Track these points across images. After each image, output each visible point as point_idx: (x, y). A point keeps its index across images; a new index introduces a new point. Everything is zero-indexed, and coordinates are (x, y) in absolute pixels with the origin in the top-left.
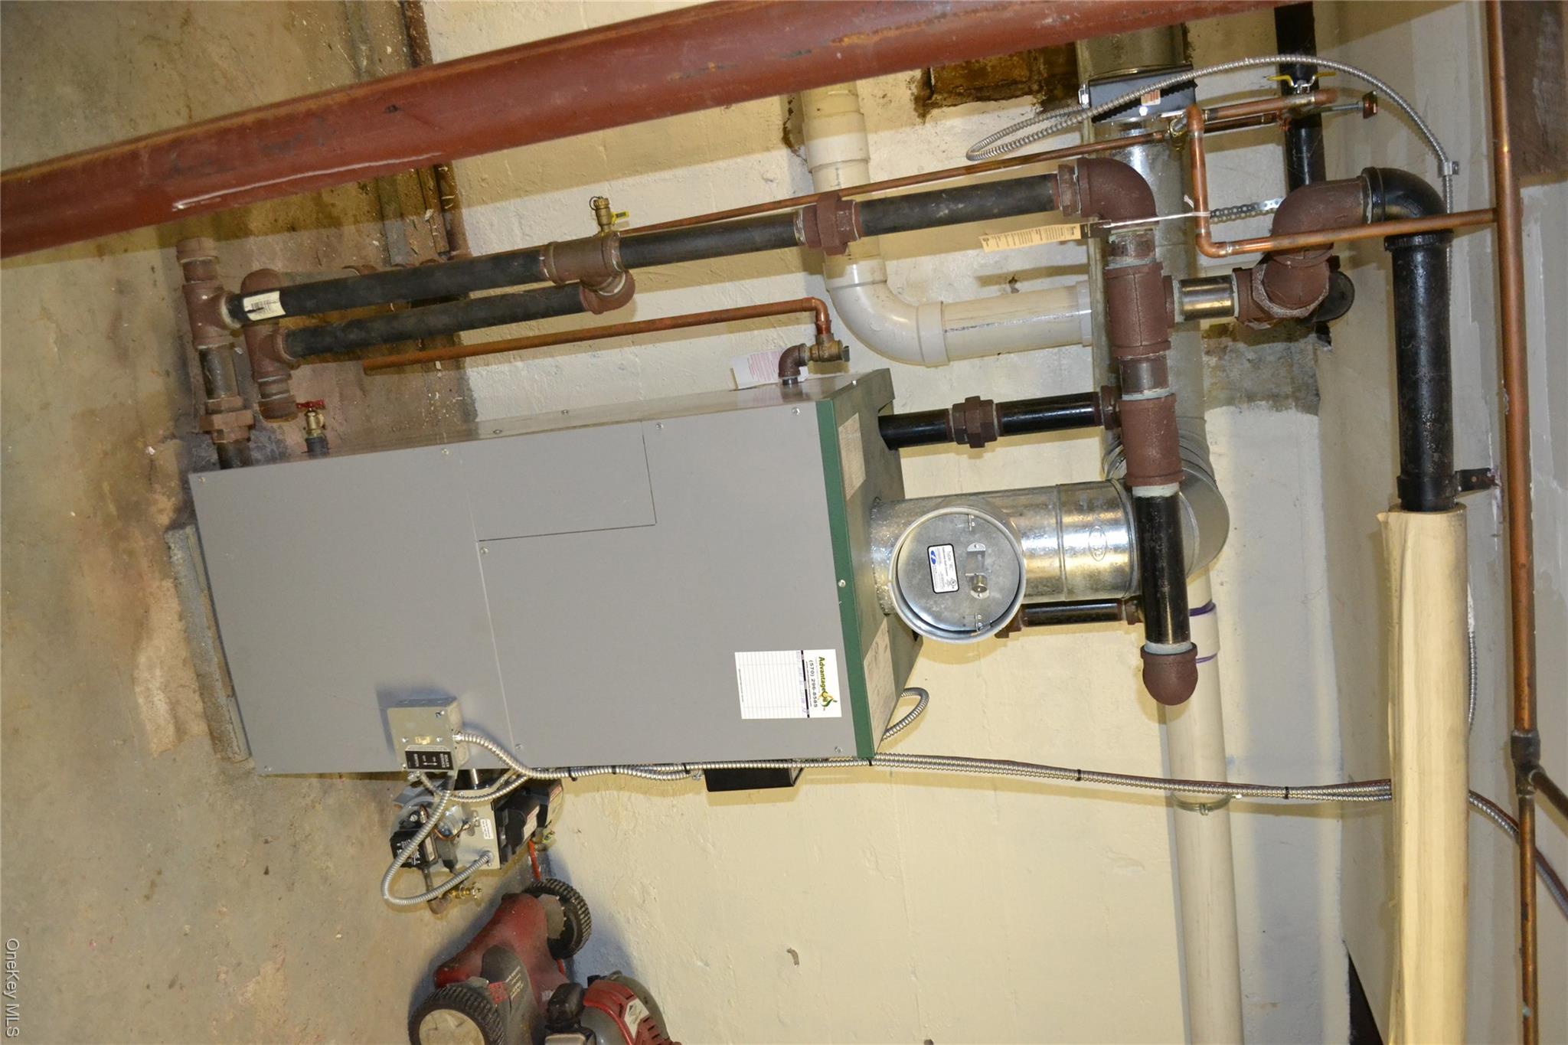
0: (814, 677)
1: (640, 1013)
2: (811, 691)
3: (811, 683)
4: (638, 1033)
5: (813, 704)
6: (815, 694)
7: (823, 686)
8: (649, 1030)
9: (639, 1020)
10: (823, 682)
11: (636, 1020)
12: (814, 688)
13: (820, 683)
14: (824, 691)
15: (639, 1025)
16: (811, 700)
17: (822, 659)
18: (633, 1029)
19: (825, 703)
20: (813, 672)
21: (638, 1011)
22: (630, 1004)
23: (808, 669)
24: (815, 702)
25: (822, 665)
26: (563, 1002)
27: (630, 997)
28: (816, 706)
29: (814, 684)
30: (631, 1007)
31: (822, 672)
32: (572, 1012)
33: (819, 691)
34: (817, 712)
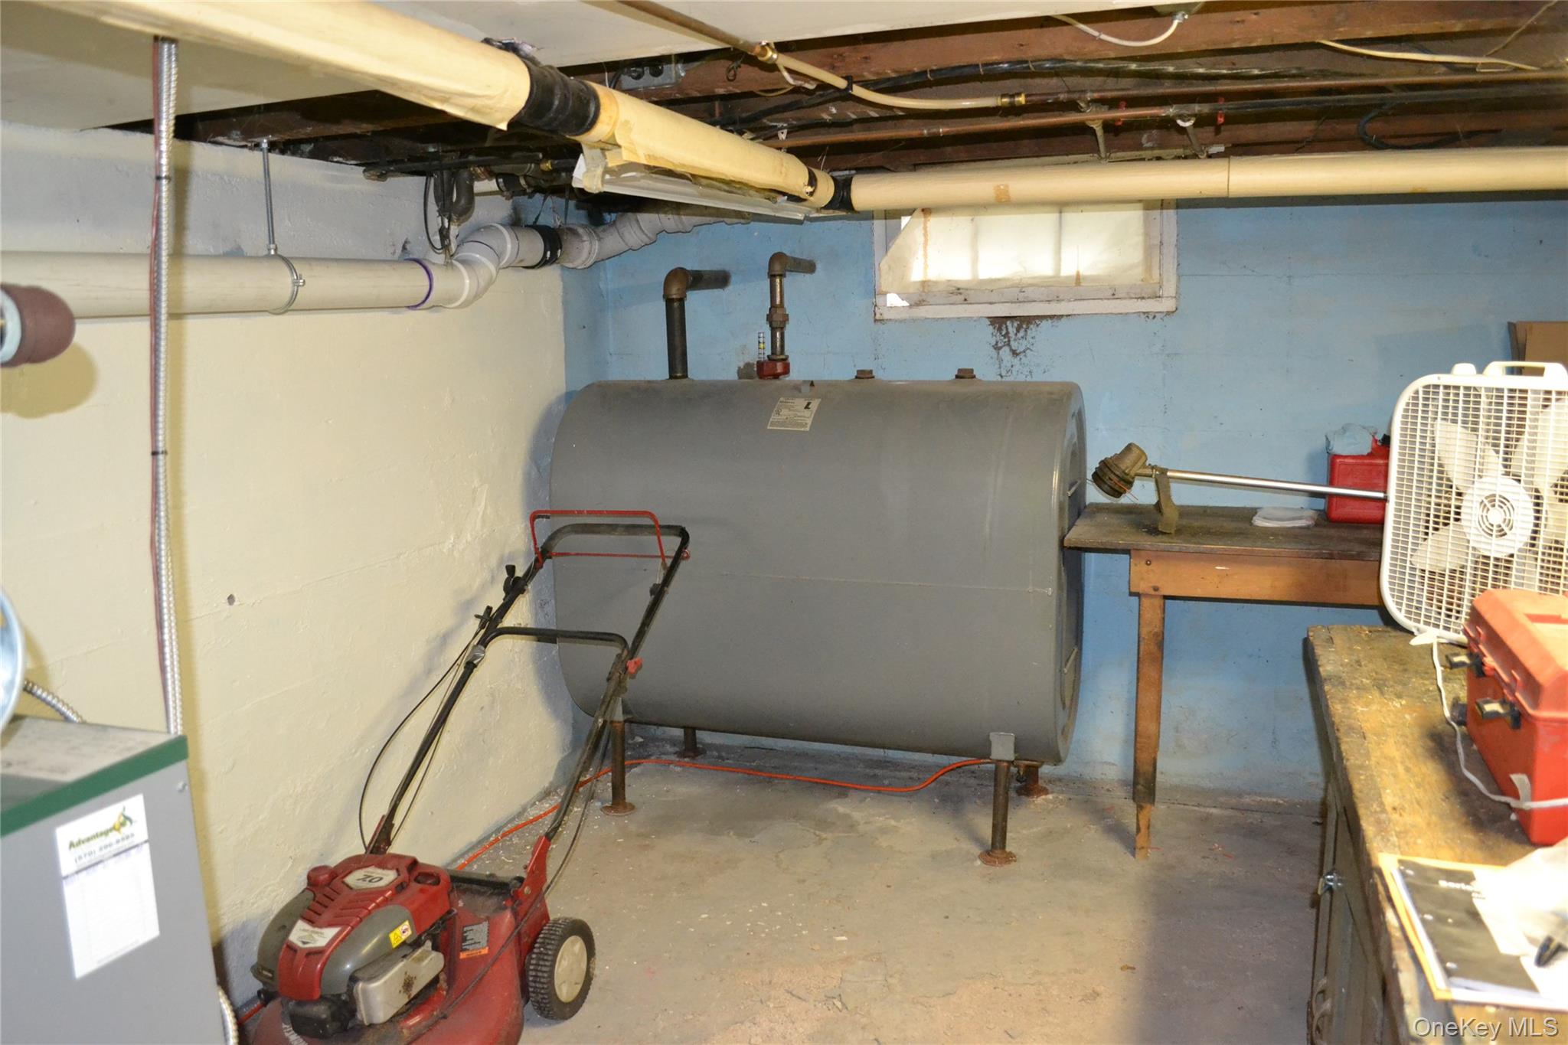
0: (97, 849)
1: (304, 930)
2: (115, 848)
3: (104, 851)
4: (331, 925)
5: (130, 840)
6: (118, 842)
7: (106, 833)
8: (320, 915)
9: (316, 929)
10: (102, 834)
11: (317, 933)
12: (110, 845)
13: (103, 837)
14: (113, 829)
15: (321, 927)
16: (126, 844)
17: (72, 845)
18: (330, 933)
19: (128, 823)
20: (90, 854)
21: (306, 934)
22: (300, 945)
23: (86, 861)
24: (128, 837)
25: (80, 842)
26: (322, 1023)
27: (292, 948)
28: (133, 835)
29: (106, 847)
30: (304, 943)
31: (88, 840)
32: (330, 1007)
33: (114, 836)
34: (139, 830)
